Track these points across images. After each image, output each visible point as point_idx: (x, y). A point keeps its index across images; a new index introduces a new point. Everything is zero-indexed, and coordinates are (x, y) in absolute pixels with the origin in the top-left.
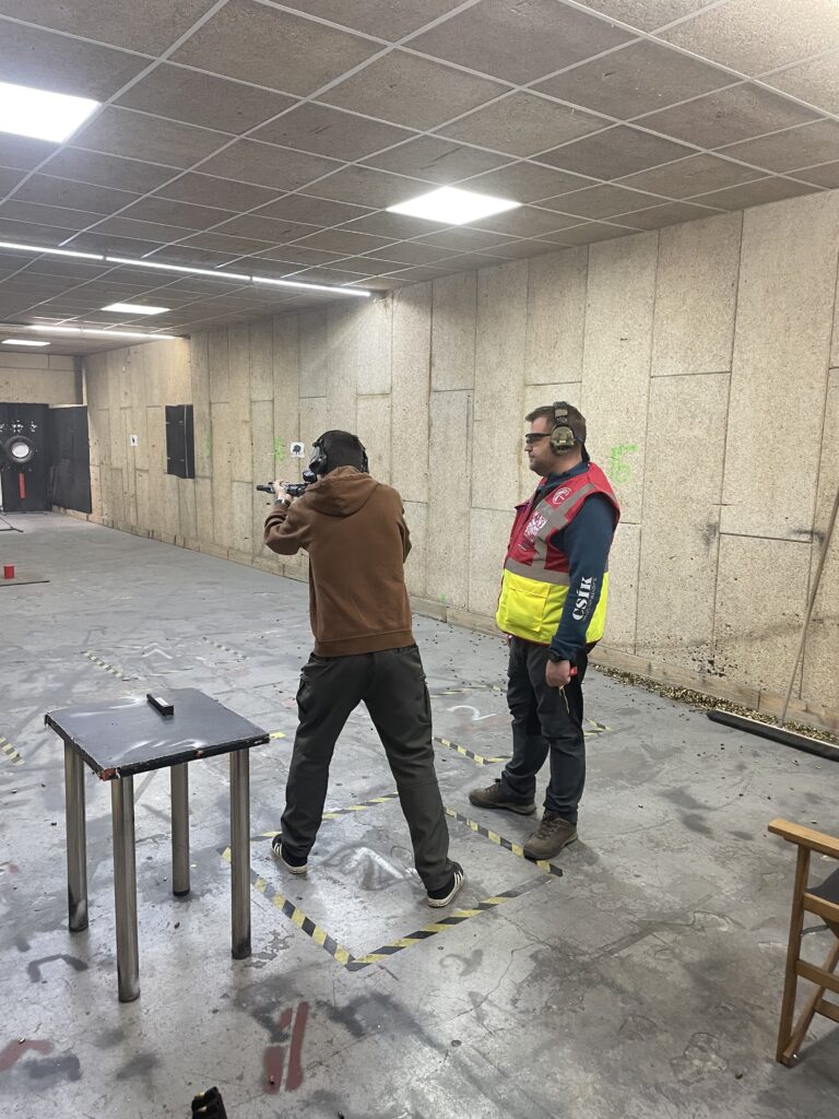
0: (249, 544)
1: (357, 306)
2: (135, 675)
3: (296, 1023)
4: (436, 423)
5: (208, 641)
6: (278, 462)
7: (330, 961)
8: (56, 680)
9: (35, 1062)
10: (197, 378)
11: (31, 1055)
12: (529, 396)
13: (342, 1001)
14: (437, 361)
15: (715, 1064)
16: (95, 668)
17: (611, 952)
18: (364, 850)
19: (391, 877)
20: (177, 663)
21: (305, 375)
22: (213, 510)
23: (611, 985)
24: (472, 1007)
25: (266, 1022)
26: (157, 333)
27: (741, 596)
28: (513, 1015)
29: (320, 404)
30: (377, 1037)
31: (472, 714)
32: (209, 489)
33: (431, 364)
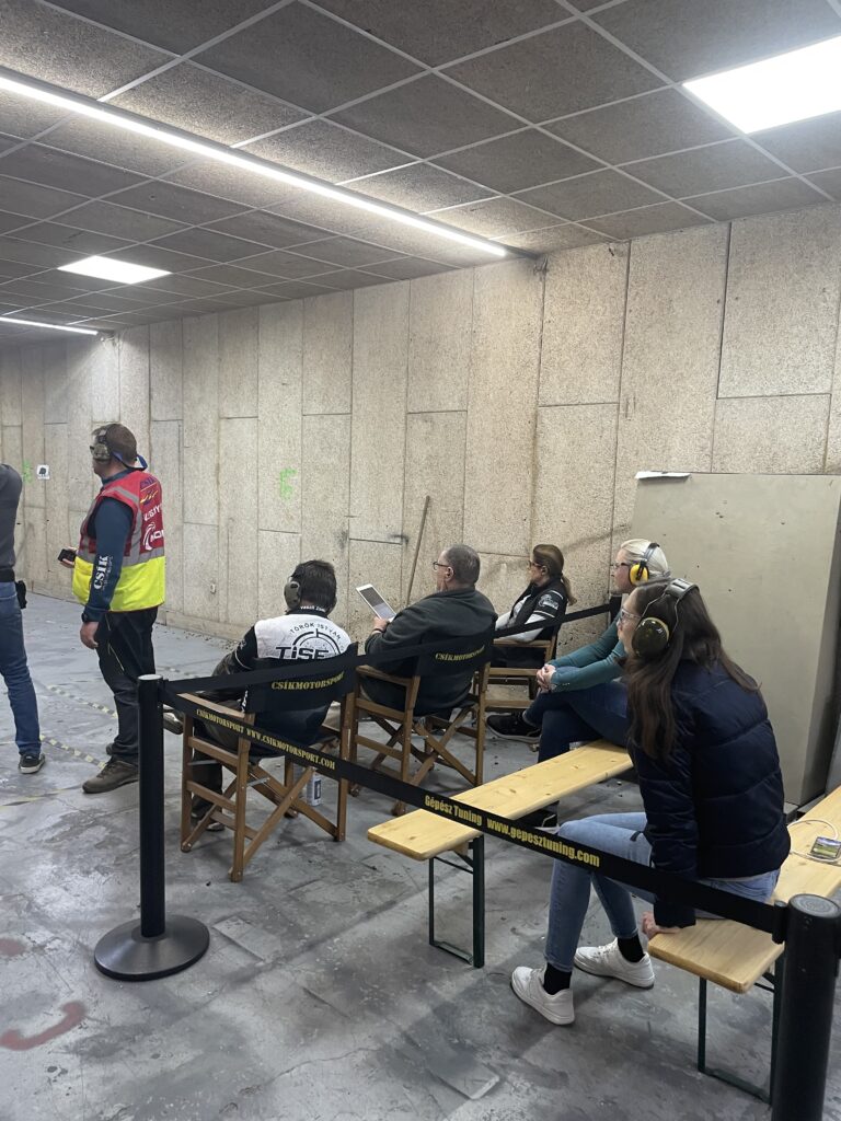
1: (87, 343)
4: (155, 449)
12: (223, 428)
14: (155, 395)
21: (49, 403)
29: (62, 430)
33: (150, 397)
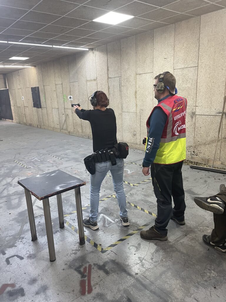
0: (59, 126)
1: (85, 54)
2: (30, 167)
3: (88, 272)
4: (111, 88)
5: (50, 155)
6: (65, 102)
7: (96, 250)
8: (7, 169)
9: (10, 291)
10: (39, 79)
11: (9, 289)
12: (138, 78)
13: (101, 263)
14: (110, 69)
15: (214, 274)
16: (18, 165)
17: (178, 241)
18: (102, 215)
19: (111, 222)
20: (42, 162)
21: (71, 75)
22: (48, 117)
23: (179, 251)
24: (140, 262)
25: (80, 272)
26: (26, 66)
27: (202, 132)
28: (152, 263)
29: (76, 84)
30: (113, 274)
31: (128, 171)
32: (46, 111)
33: (108, 70)
